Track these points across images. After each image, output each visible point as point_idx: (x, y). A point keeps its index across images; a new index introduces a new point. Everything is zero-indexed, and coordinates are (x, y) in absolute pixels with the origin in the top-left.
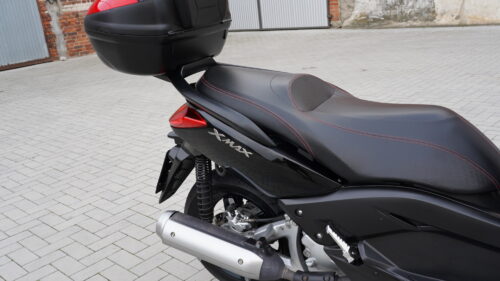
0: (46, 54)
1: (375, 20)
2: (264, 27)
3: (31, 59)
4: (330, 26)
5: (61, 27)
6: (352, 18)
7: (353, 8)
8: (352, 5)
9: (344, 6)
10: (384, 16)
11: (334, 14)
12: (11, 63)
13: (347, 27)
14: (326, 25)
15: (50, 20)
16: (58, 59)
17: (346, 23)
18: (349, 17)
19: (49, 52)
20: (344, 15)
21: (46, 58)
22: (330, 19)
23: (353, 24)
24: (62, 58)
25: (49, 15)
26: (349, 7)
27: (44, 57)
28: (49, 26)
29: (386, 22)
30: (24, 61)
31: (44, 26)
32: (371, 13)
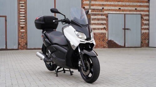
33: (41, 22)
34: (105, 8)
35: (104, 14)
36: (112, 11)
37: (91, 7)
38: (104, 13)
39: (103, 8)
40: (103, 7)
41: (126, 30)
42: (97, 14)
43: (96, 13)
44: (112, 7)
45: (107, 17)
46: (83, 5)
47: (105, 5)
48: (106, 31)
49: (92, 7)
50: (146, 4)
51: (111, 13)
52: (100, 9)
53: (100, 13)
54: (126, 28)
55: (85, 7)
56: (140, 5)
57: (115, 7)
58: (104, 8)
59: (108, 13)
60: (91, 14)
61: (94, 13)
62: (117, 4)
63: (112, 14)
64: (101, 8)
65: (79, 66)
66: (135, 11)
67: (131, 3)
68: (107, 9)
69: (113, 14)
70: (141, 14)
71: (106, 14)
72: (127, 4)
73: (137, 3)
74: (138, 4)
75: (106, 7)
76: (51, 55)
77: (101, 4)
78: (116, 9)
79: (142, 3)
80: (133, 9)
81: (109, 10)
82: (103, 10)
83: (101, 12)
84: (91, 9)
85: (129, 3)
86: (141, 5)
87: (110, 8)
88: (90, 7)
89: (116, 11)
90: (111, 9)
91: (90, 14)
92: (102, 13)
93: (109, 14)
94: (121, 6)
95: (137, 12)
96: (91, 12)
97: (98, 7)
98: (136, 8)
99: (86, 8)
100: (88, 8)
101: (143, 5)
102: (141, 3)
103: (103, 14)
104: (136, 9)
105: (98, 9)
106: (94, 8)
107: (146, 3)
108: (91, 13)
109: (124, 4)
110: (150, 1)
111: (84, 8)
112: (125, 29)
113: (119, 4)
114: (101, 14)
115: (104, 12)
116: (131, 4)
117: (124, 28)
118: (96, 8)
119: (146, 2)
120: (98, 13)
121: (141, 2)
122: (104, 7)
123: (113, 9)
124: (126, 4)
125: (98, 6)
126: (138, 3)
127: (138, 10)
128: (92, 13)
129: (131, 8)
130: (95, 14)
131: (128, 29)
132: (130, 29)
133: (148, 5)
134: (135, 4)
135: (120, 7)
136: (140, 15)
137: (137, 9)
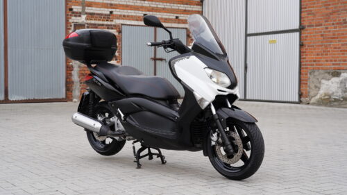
0: (63, 96)
1: (336, 100)
2: (247, 98)
3: (51, 98)
4: (300, 102)
5: (79, 77)
6: (318, 97)
7: (319, 88)
8: (318, 85)
9: (312, 86)
10: (342, 98)
11: (304, 92)
12: (36, 98)
13: (314, 104)
14: (297, 100)
15: (72, 70)
16: (71, 100)
17: (313, 100)
18: (315, 96)
19: (66, 94)
20: (312, 93)
21: (63, 99)
22: (300, 95)
23: (318, 101)
24: (74, 100)
25: (72, 66)
26: (316, 87)
27: (61, 97)
28: (71, 75)
29: (344, 102)
30: (46, 98)
31: (67, 73)
32: (333, 93)
33: (85, 44)
34: (116, 12)
35: (114, 26)
36: (129, 20)
37: (87, 8)
38: (113, 23)
39: (111, 12)
40: (110, 10)
41: (158, 62)
42: (99, 25)
43: (97, 22)
44: (130, 11)
45: (120, 32)
46: (70, 3)
47: (116, 5)
48: (118, 62)
49: (88, 10)
50: (197, 8)
51: (127, 25)
52: (106, 15)
53: (106, 23)
54: (158, 57)
55: (73, 7)
56: (184, 8)
57: (137, 12)
58: (114, 13)
59: (122, 24)
60: (86, 25)
61: (93, 22)
62: (141, 5)
63: (129, 25)
64: (106, 11)
65: (213, 143)
66: (175, 23)
67: (168, 4)
68: (120, 16)
69: (132, 25)
70: (186, 28)
71: (119, 26)
72: (161, 5)
73: (179, 5)
74: (180, 8)
75: (118, 10)
76: (125, 120)
77: (108, 4)
78: (138, 15)
79: (189, 6)
80: (171, 17)
81: (124, 17)
82: (111, 17)
83: (107, 20)
84: (86, 13)
85: (165, 4)
86: (187, 9)
87: (126, 14)
88: (83, 9)
89: (137, 20)
90: (128, 16)
91: (84, 25)
92: (109, 23)
93: (123, 26)
94: (149, 11)
95: (179, 23)
96: (87, 19)
97: (102, 9)
98: (178, 15)
99: (74, 10)
100: (80, 11)
101: (190, 9)
102: (186, 6)
103: (111, 25)
104: (177, 17)
105: (102, 14)
106: (92, 11)
107: (195, 6)
108: (85, 21)
109: (154, 5)
110: (204, 2)
111: (71, 9)
112: (155, 59)
113: (144, 5)
114: (107, 25)
115: (114, 20)
116: (168, 6)
117: (153, 57)
118: (96, 12)
119: (197, 5)
120: (101, 22)
121: (187, 4)
122: (113, 10)
123: (132, 16)
124: (159, 6)
125: (102, 7)
126: (182, 6)
127: (182, 20)
128: (89, 22)
129: (168, 14)
130: (95, 24)
131: (161, 60)
132: (165, 60)
133: (200, 10)
134: (176, 6)
135: (145, 11)
136: (185, 31)
137: (180, 18)
